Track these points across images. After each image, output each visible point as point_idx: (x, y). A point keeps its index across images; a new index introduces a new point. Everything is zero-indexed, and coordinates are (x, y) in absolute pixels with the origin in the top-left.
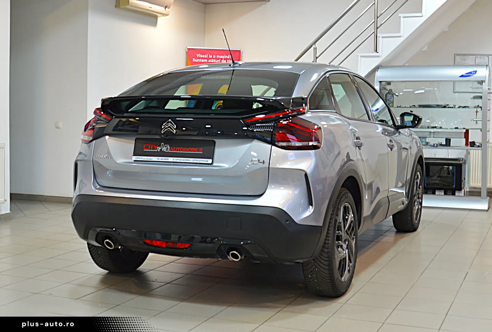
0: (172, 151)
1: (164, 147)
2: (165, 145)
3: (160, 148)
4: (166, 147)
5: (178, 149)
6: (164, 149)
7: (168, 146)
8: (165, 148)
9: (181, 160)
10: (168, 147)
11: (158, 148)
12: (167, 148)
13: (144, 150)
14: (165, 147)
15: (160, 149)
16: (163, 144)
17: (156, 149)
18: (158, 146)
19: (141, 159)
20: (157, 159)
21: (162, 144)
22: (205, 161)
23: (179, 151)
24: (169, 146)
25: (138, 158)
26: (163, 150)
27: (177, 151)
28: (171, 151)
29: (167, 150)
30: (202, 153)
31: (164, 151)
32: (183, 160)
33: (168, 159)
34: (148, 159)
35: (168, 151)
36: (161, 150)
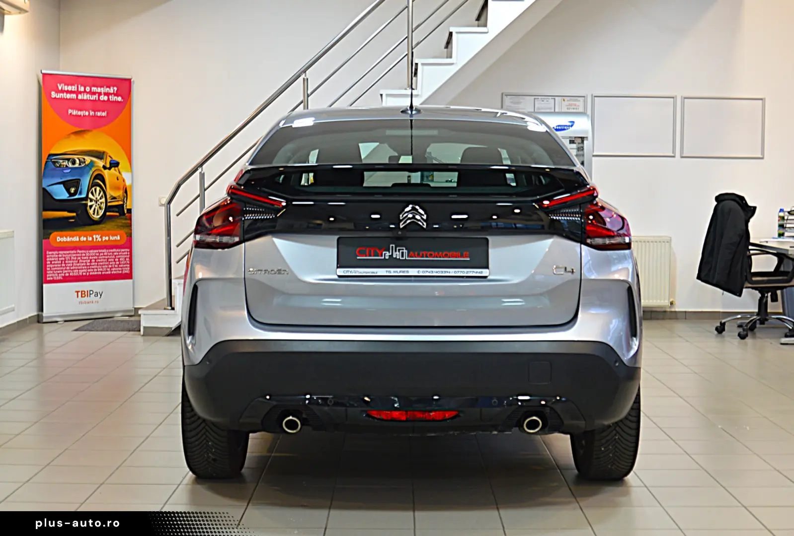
0: (413, 257)
1: (396, 251)
2: (398, 248)
3: (389, 252)
4: (401, 251)
5: (423, 254)
6: (397, 255)
7: (403, 249)
8: (397, 253)
9: (432, 272)
10: (405, 251)
11: (385, 254)
12: (403, 253)
13: (358, 258)
14: (399, 251)
15: (389, 256)
16: (394, 246)
17: (382, 256)
18: (385, 250)
19: (355, 273)
20: (387, 271)
21: (392, 247)
22: (477, 272)
23: (427, 257)
24: (406, 249)
25: (348, 271)
26: (394, 256)
27: (422, 257)
28: (411, 257)
29: (402, 256)
30: (468, 259)
31: (398, 258)
32: (437, 272)
33: (408, 272)
34: (369, 273)
35: (404, 258)
36: (391, 256)
